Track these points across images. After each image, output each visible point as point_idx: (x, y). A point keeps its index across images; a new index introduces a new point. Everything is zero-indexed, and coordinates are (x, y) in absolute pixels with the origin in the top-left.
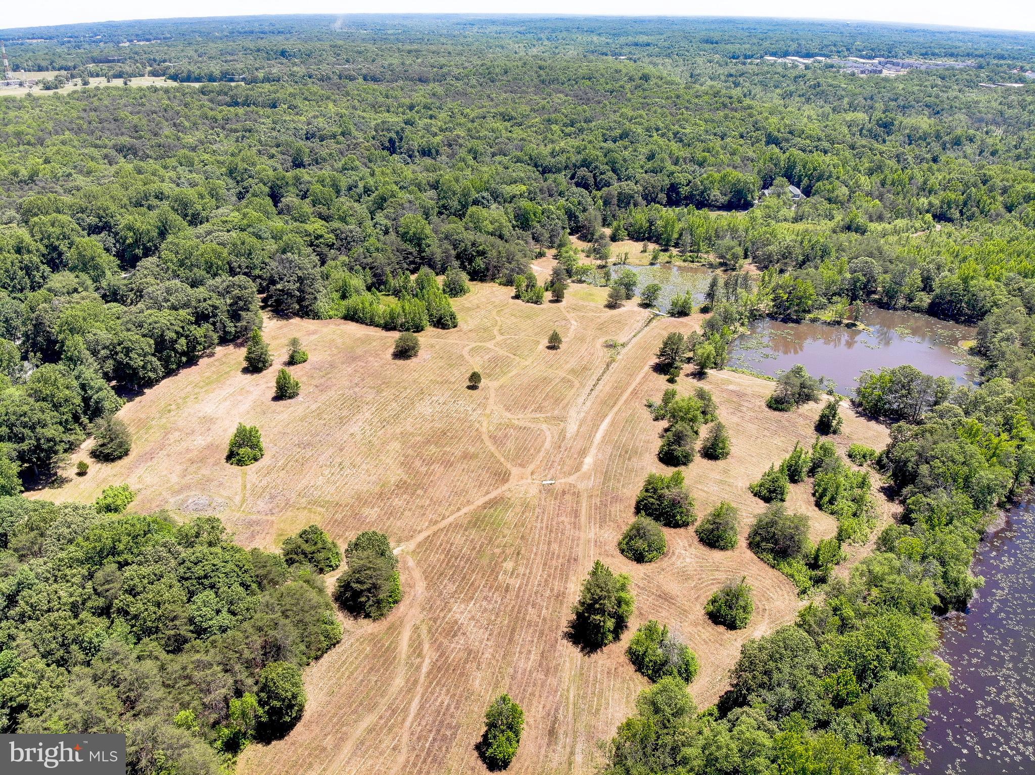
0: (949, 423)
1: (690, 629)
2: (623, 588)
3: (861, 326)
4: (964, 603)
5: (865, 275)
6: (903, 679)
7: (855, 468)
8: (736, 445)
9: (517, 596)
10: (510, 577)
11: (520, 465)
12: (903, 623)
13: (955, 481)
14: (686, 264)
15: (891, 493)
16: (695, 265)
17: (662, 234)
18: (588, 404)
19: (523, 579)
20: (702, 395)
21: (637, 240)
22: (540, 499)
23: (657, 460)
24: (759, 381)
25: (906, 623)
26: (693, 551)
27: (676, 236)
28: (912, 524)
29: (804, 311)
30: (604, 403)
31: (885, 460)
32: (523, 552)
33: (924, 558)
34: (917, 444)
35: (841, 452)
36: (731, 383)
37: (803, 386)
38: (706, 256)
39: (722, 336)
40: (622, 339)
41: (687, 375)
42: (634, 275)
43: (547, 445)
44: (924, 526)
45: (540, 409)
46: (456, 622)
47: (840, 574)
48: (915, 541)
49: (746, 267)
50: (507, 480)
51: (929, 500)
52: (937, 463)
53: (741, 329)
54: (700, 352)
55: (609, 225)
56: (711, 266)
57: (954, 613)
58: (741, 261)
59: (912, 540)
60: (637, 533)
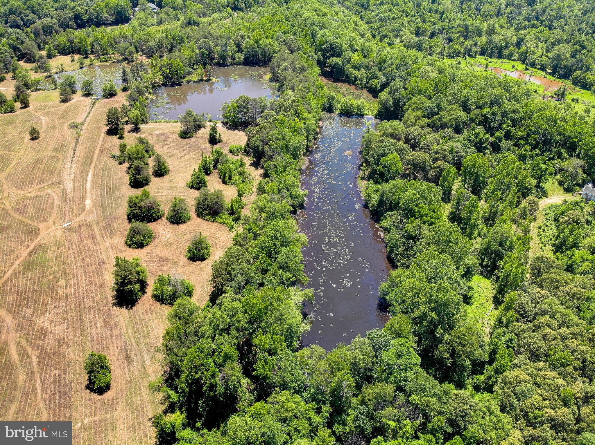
0: (271, 121)
1: (182, 270)
2: (137, 265)
3: (214, 80)
4: (303, 205)
5: (206, 50)
6: (288, 249)
7: (235, 158)
8: (171, 164)
9: (75, 297)
10: (66, 289)
11: (43, 221)
12: (280, 224)
13: (281, 149)
14: (103, 63)
15: (256, 165)
16: (108, 63)
17: (80, 48)
18: (74, 167)
19: (74, 286)
20: (142, 141)
21: (66, 54)
22: (66, 237)
23: (130, 187)
24: (171, 124)
25: (281, 223)
26: (169, 230)
27: (89, 47)
28: (269, 177)
29: (181, 78)
30: (84, 164)
31: (248, 149)
32: (68, 271)
33: (279, 191)
34: (259, 136)
35: (225, 151)
36: (155, 129)
37: (195, 121)
38: (113, 56)
39: (140, 103)
40: (80, 120)
41: (129, 132)
42: (72, 77)
43: (57, 202)
44: (275, 176)
45: (42, 181)
46: (42, 329)
47: (245, 212)
48: (273, 184)
49: (140, 58)
50: (39, 233)
51: (273, 163)
52: (271, 143)
53: (150, 96)
54: (131, 116)
55: (43, 49)
56: (119, 61)
57: (300, 211)
58: (136, 55)
59: (272, 185)
60: (134, 232)
